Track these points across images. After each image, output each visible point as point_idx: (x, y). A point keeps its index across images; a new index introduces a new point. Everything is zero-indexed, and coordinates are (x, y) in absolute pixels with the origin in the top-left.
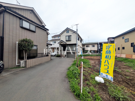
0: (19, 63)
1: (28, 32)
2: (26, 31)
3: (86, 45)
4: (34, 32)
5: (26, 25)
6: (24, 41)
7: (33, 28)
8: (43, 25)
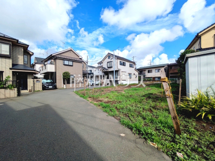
0: (63, 86)
1: (68, 67)
2: (66, 66)
3: (147, 70)
4: (72, 66)
5: (66, 62)
6: (64, 73)
7: (71, 63)
8: (80, 57)
